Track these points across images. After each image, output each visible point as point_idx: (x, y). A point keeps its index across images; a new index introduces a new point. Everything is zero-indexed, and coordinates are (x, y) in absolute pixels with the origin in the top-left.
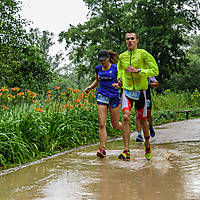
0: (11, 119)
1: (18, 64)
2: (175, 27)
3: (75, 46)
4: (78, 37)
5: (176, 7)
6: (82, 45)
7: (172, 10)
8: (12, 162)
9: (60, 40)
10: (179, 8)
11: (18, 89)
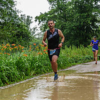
0: (11, 60)
1: (15, 32)
2: (93, 14)
3: (43, 23)
4: (45, 19)
5: (94, 3)
6: (47, 23)
7: (92, 5)
8: (12, 81)
9: (36, 21)
10: (95, 4)
11: (15, 45)
